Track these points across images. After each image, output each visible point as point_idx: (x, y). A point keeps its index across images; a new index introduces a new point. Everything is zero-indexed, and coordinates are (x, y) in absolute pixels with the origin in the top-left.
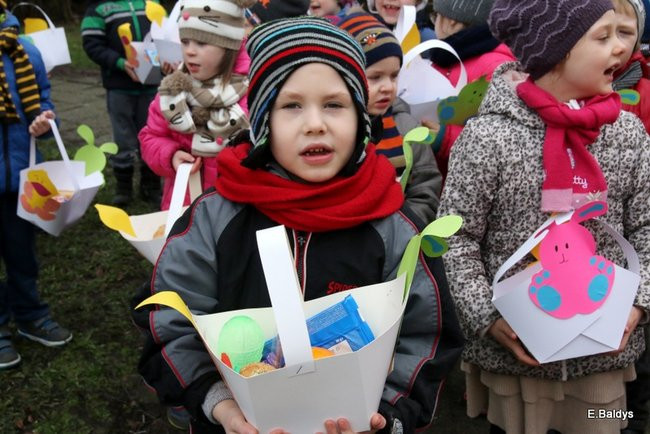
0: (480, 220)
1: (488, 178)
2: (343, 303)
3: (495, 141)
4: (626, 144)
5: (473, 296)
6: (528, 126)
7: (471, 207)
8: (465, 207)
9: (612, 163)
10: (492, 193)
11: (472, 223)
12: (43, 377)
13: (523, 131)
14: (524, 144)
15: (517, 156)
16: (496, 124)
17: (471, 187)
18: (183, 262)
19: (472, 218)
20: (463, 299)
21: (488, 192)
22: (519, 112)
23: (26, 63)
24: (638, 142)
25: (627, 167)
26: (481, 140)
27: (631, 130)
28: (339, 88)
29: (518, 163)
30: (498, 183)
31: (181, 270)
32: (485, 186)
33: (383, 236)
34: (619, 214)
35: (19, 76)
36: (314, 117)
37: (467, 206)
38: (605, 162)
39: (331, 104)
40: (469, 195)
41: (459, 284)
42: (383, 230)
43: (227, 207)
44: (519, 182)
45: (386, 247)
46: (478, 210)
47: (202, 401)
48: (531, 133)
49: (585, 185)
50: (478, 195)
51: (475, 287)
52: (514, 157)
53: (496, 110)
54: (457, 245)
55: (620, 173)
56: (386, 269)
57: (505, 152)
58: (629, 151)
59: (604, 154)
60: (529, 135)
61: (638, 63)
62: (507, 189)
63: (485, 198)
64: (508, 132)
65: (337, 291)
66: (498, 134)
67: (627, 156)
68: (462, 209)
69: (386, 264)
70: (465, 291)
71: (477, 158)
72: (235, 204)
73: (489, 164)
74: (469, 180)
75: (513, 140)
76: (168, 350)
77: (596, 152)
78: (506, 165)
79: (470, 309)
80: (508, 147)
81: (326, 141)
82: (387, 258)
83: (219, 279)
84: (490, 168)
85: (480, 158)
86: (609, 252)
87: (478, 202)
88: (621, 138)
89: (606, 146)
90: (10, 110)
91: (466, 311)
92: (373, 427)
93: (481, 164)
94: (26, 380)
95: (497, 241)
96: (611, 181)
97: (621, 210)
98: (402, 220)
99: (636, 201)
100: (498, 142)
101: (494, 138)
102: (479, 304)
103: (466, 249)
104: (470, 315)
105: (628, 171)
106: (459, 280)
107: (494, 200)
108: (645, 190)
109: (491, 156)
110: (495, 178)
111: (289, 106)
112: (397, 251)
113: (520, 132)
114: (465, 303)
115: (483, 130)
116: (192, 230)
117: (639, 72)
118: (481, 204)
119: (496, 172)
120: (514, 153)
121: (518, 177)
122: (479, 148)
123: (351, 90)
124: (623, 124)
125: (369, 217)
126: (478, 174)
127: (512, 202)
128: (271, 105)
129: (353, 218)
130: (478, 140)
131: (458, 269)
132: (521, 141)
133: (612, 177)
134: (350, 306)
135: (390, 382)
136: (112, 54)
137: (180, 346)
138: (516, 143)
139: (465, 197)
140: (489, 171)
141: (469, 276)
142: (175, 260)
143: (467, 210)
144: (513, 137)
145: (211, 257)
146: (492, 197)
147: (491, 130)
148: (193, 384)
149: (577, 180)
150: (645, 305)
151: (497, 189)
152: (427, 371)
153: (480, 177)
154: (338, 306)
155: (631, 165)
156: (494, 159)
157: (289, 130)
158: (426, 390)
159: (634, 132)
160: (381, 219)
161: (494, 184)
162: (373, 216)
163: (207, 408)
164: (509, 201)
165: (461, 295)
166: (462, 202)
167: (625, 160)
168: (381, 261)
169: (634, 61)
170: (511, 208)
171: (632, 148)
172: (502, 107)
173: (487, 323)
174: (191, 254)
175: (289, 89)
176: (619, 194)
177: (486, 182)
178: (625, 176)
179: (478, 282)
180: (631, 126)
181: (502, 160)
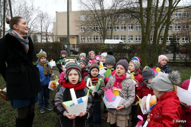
9: (124, 86)
12: (48, 115)
15: (113, 82)
18: (59, 96)
23: (49, 67)
28: (76, 73)
31: (59, 97)
35: (48, 70)
36: (73, 76)
39: (75, 74)
42: (84, 90)
43: (64, 88)
47: (63, 113)
49: (119, 87)
55: (126, 87)
67: (127, 85)
69: (85, 94)
72: (65, 87)
76: (58, 107)
81: (75, 79)
83: (64, 98)
88: (127, 83)
89: (125, 83)
90: (48, 74)
92: (86, 113)
94: (45, 115)
97: (126, 93)
108: (130, 91)
111: (70, 75)
112: (86, 92)
113: (114, 79)
116: (60, 91)
117: (139, 73)
119: (110, 83)
123: (78, 73)
128: (68, 75)
134: (81, 99)
135: (87, 109)
136: (60, 67)
137: (59, 107)
142: (58, 96)
145: (63, 95)
148: (62, 111)
149: (118, 86)
152: (91, 107)
157: (70, 78)
158: (91, 109)
160: (84, 88)
163: (64, 114)
169: (138, 71)
174: (60, 95)
175: (70, 73)
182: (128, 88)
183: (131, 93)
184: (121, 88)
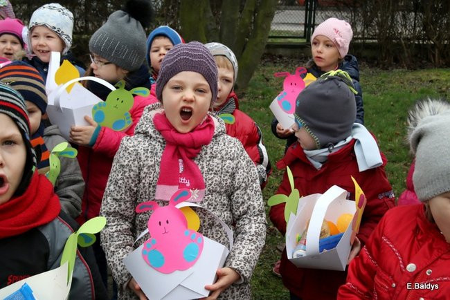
0: (128, 204)
1: (132, 176)
2: (21, 290)
3: (137, 150)
4: (227, 156)
5: (119, 260)
6: (159, 141)
7: (121, 195)
8: (117, 195)
9: (216, 168)
10: (136, 186)
11: (123, 207)
13: (157, 145)
14: (156, 154)
15: (152, 161)
16: (139, 139)
17: (121, 182)
19: (122, 203)
20: (113, 262)
21: (133, 185)
22: (154, 132)
24: (236, 155)
25: (227, 172)
26: (128, 149)
27: (231, 148)
29: (151, 166)
30: (139, 179)
32: (130, 181)
33: (47, 237)
34: (224, 205)
37: (119, 195)
38: (211, 168)
40: (120, 187)
41: (111, 252)
42: (47, 233)
44: (151, 179)
45: (50, 244)
46: (126, 197)
48: (161, 146)
49: (188, 184)
50: (126, 187)
51: (121, 254)
52: (149, 162)
53: (140, 131)
54: (113, 224)
55: (222, 176)
56: (50, 261)
57: (143, 158)
58: (229, 161)
59: (211, 163)
60: (160, 148)
61: (233, 99)
62: (144, 184)
63: (131, 189)
64: (147, 144)
65: (15, 282)
66: (140, 146)
67: (228, 164)
68: (116, 197)
69: (50, 257)
70: (115, 257)
71: (125, 161)
73: (132, 165)
74: (120, 176)
75: (150, 150)
77: (205, 161)
78: (144, 167)
79: (117, 269)
80: (146, 154)
82: (51, 253)
84: (134, 169)
85: (127, 161)
86: (217, 231)
87: (126, 192)
88: (224, 152)
89: (213, 157)
91: (114, 271)
93: (127, 165)
95: (140, 221)
96: (216, 181)
97: (226, 202)
98: (61, 223)
99: (236, 196)
100: (139, 151)
101: (137, 148)
102: (122, 266)
103: (119, 227)
104: (116, 274)
105: (228, 174)
106: (112, 249)
107: (137, 191)
108: (242, 188)
109: (134, 160)
110: (137, 175)
112: (59, 247)
113: (154, 146)
114: (114, 265)
115: (130, 143)
117: (234, 105)
118: (128, 194)
119: (138, 171)
120: (149, 159)
121: (151, 176)
122: (126, 154)
124: (226, 144)
125: (36, 224)
126: (125, 172)
127: (148, 193)
129: (23, 227)
130: (127, 149)
131: (112, 241)
132: (155, 152)
133: (216, 178)
138: (151, 152)
139: (117, 188)
140: (132, 171)
141: (119, 247)
143: (118, 197)
144: (150, 148)
146: (135, 189)
147: (136, 143)
150: (236, 267)
151: (139, 183)
153: (127, 174)
154: (17, 293)
155: (230, 170)
156: (136, 162)
159: (233, 149)
160: (45, 225)
161: (136, 179)
162: (39, 223)
164: (145, 192)
165: (112, 260)
166: (116, 192)
167: (225, 167)
168: (47, 256)
169: (231, 97)
170: (147, 197)
171: (231, 159)
172: (144, 129)
173: (126, 279)
176: (223, 190)
177: (131, 178)
178: (226, 178)
179: (125, 251)
180: (232, 145)
181: (141, 163)
182: (233, 176)
183: (246, 198)
184: (198, 184)
